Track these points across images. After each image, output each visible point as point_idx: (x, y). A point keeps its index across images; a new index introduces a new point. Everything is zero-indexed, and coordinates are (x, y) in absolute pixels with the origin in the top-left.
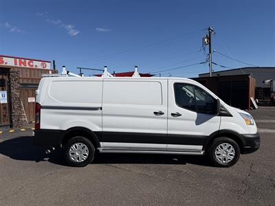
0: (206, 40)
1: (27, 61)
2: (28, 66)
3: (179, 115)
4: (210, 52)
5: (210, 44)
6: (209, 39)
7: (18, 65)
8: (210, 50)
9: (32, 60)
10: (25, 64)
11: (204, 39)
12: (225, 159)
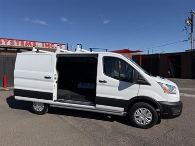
0: (188, 22)
1: (50, 44)
2: (50, 48)
3: (105, 82)
4: (192, 32)
5: (192, 25)
6: (191, 20)
7: (45, 47)
8: (192, 30)
9: (53, 44)
10: (49, 46)
11: (186, 21)
12: (143, 122)
